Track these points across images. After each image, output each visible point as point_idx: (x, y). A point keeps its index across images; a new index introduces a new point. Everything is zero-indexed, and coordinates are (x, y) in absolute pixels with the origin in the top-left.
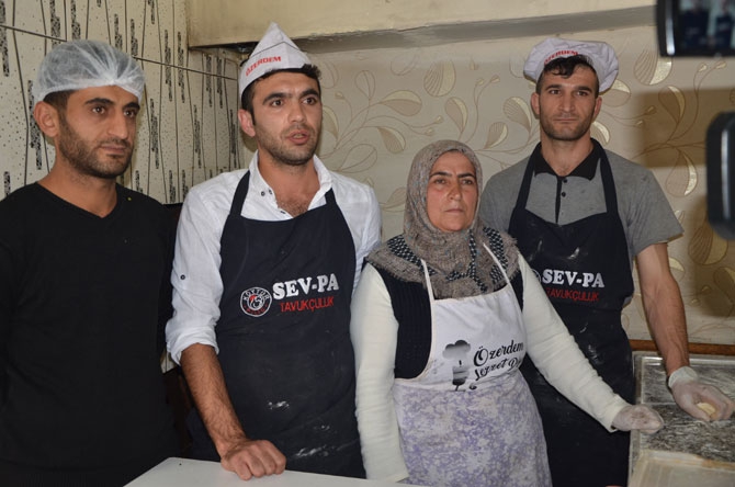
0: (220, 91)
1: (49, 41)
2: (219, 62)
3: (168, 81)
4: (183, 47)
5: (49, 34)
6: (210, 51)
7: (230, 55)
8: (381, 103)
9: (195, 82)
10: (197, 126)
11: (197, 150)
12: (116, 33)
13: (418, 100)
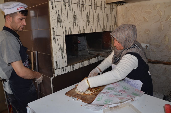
0: (113, 11)
1: (78, 4)
2: (113, 6)
3: (102, 10)
4: (105, 3)
5: (78, 3)
6: (111, 4)
7: (115, 5)
8: (144, 12)
9: (108, 10)
10: (108, 18)
11: (108, 22)
12: (91, 2)
13: (151, 11)
